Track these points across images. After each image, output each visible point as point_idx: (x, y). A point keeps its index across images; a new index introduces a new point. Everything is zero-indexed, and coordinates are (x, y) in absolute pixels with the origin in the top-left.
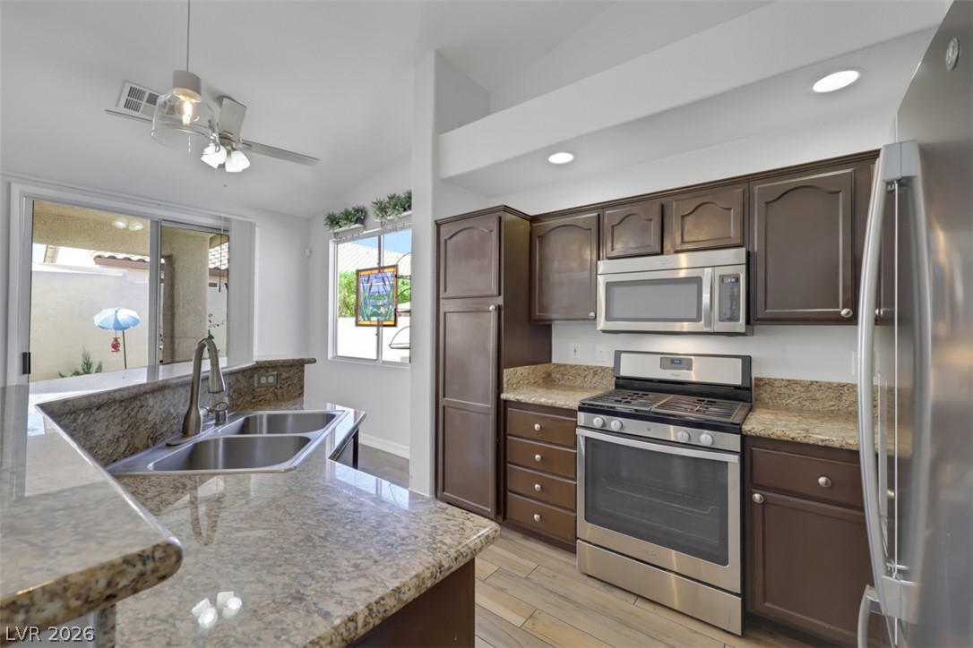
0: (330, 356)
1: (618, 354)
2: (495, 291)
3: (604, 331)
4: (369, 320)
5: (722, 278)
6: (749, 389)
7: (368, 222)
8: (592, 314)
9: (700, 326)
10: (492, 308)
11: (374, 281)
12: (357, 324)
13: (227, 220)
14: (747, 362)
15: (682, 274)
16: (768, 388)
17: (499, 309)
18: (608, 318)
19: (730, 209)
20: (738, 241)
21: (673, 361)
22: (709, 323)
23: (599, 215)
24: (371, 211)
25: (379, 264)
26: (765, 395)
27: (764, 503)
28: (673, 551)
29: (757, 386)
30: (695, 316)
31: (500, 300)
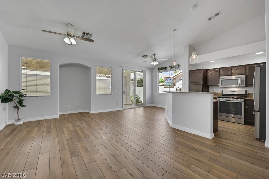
0: (158, 93)
1: (222, 91)
2: (202, 81)
3: (221, 87)
4: (167, 86)
5: (242, 79)
6: (247, 95)
7: (167, 69)
8: (218, 84)
9: (238, 86)
10: (201, 84)
11: (168, 80)
12: (164, 87)
13: (143, 70)
14: (246, 91)
15: (233, 79)
16: (250, 95)
17: (202, 84)
18: (222, 85)
19: (243, 69)
20: (244, 74)
21: (233, 91)
22: (239, 85)
23: (219, 70)
24: (168, 67)
25: (169, 76)
26: (249, 96)
27: (248, 108)
28: (232, 115)
29: (248, 94)
30: (237, 84)
31: (202, 83)
